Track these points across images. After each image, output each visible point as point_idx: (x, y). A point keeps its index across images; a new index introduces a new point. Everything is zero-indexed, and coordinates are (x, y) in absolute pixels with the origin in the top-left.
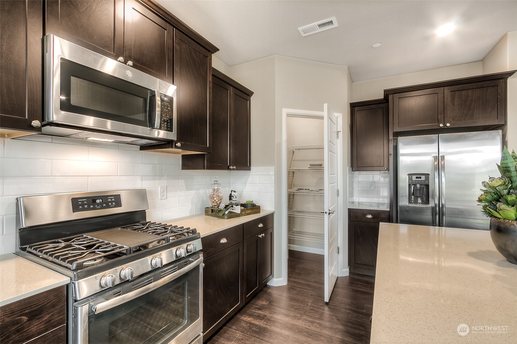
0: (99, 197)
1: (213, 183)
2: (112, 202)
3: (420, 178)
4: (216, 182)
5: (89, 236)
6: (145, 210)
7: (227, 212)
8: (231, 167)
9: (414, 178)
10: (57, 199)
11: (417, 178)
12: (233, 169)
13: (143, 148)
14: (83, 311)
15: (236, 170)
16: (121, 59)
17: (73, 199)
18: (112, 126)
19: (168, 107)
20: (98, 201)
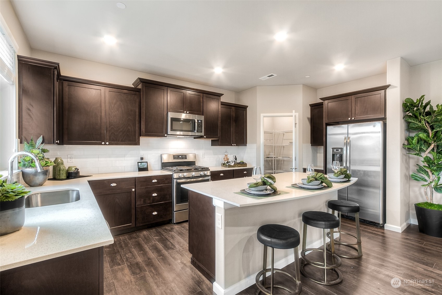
0: (180, 156)
1: (225, 152)
2: (184, 157)
3: (338, 150)
4: (226, 152)
5: (177, 167)
6: (195, 161)
7: (227, 165)
8: (233, 145)
9: (335, 150)
10: (169, 155)
11: (336, 150)
12: (234, 146)
13: (195, 138)
14: (175, 181)
15: (236, 146)
16: (185, 112)
17: (173, 156)
18: (183, 133)
19: (200, 124)
20: (180, 157)
